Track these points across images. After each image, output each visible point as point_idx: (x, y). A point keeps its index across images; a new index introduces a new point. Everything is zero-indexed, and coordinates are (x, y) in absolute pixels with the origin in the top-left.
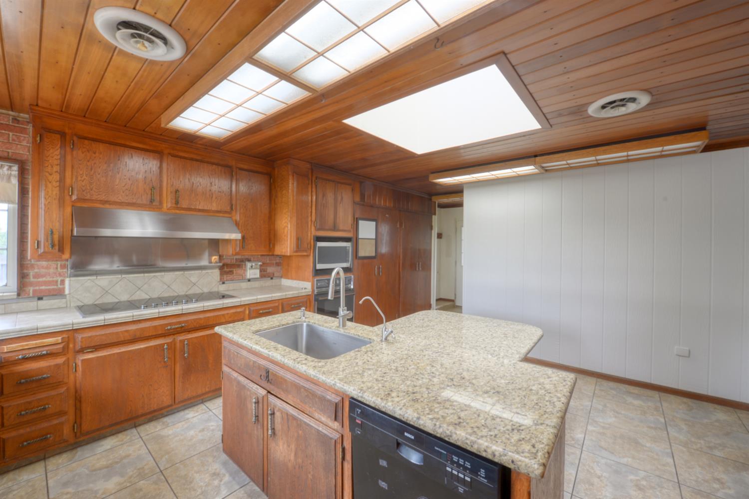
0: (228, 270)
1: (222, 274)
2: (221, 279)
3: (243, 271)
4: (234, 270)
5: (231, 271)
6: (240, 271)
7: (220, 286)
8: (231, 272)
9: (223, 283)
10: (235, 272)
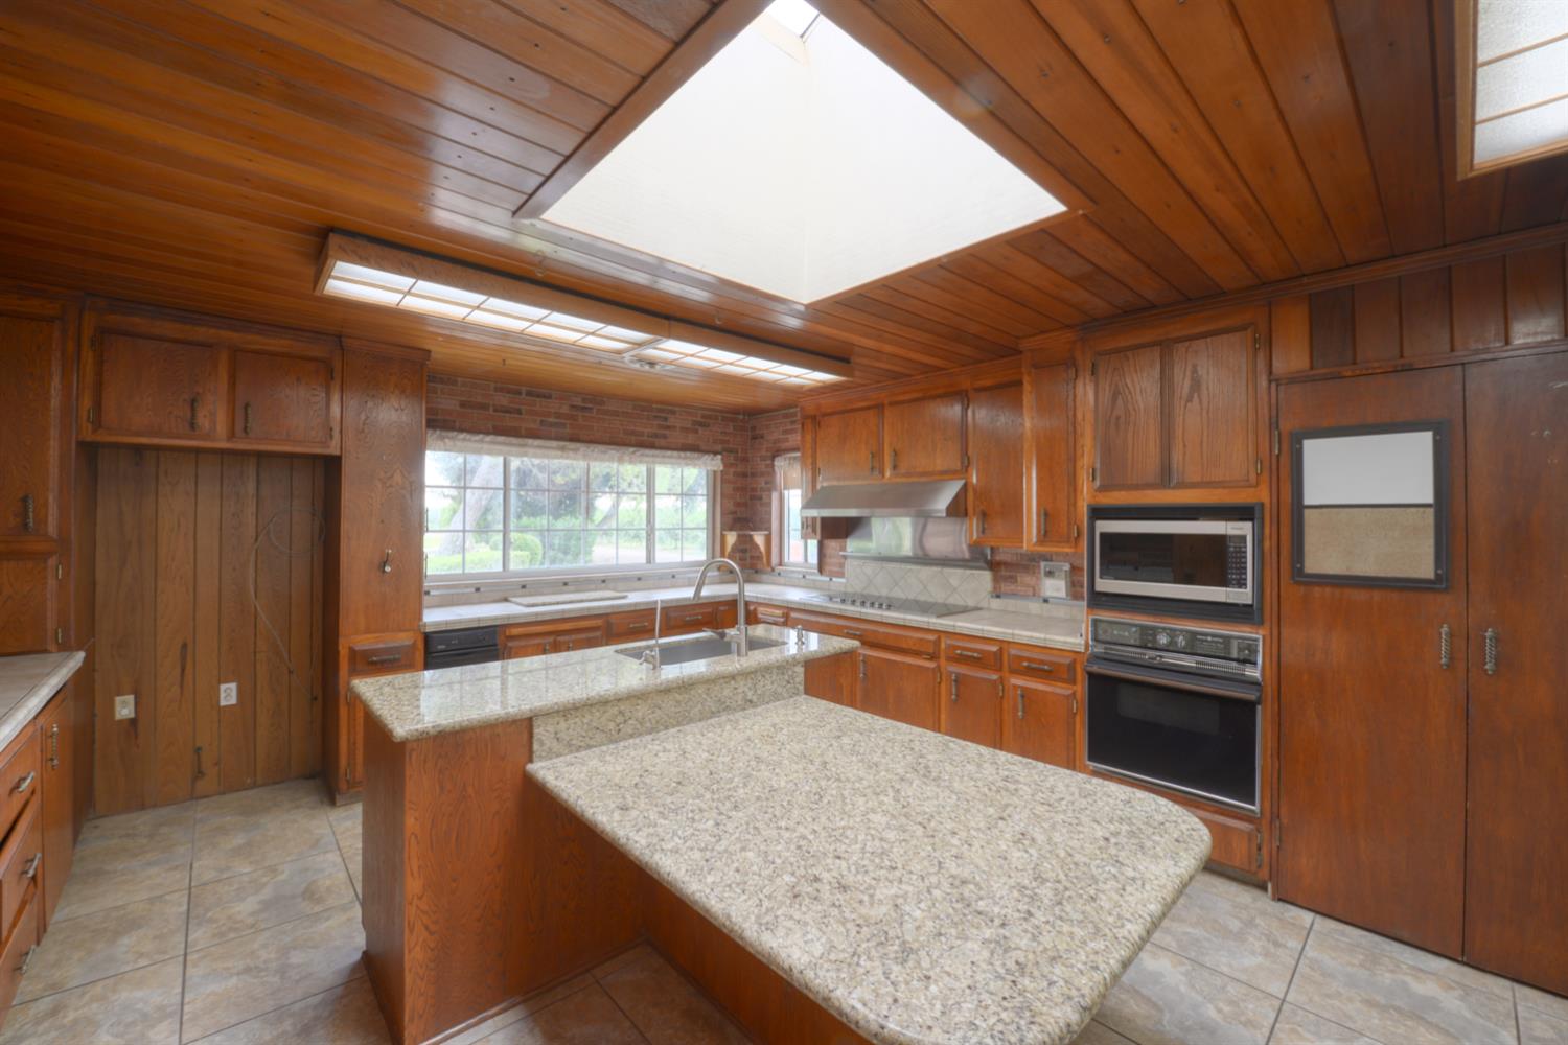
0: (1008, 573)
1: (996, 580)
2: (995, 588)
3: (1034, 579)
4: (1018, 574)
5: (1011, 577)
6: (1028, 579)
7: (992, 600)
8: (1012, 579)
9: (998, 596)
10: (1019, 579)
